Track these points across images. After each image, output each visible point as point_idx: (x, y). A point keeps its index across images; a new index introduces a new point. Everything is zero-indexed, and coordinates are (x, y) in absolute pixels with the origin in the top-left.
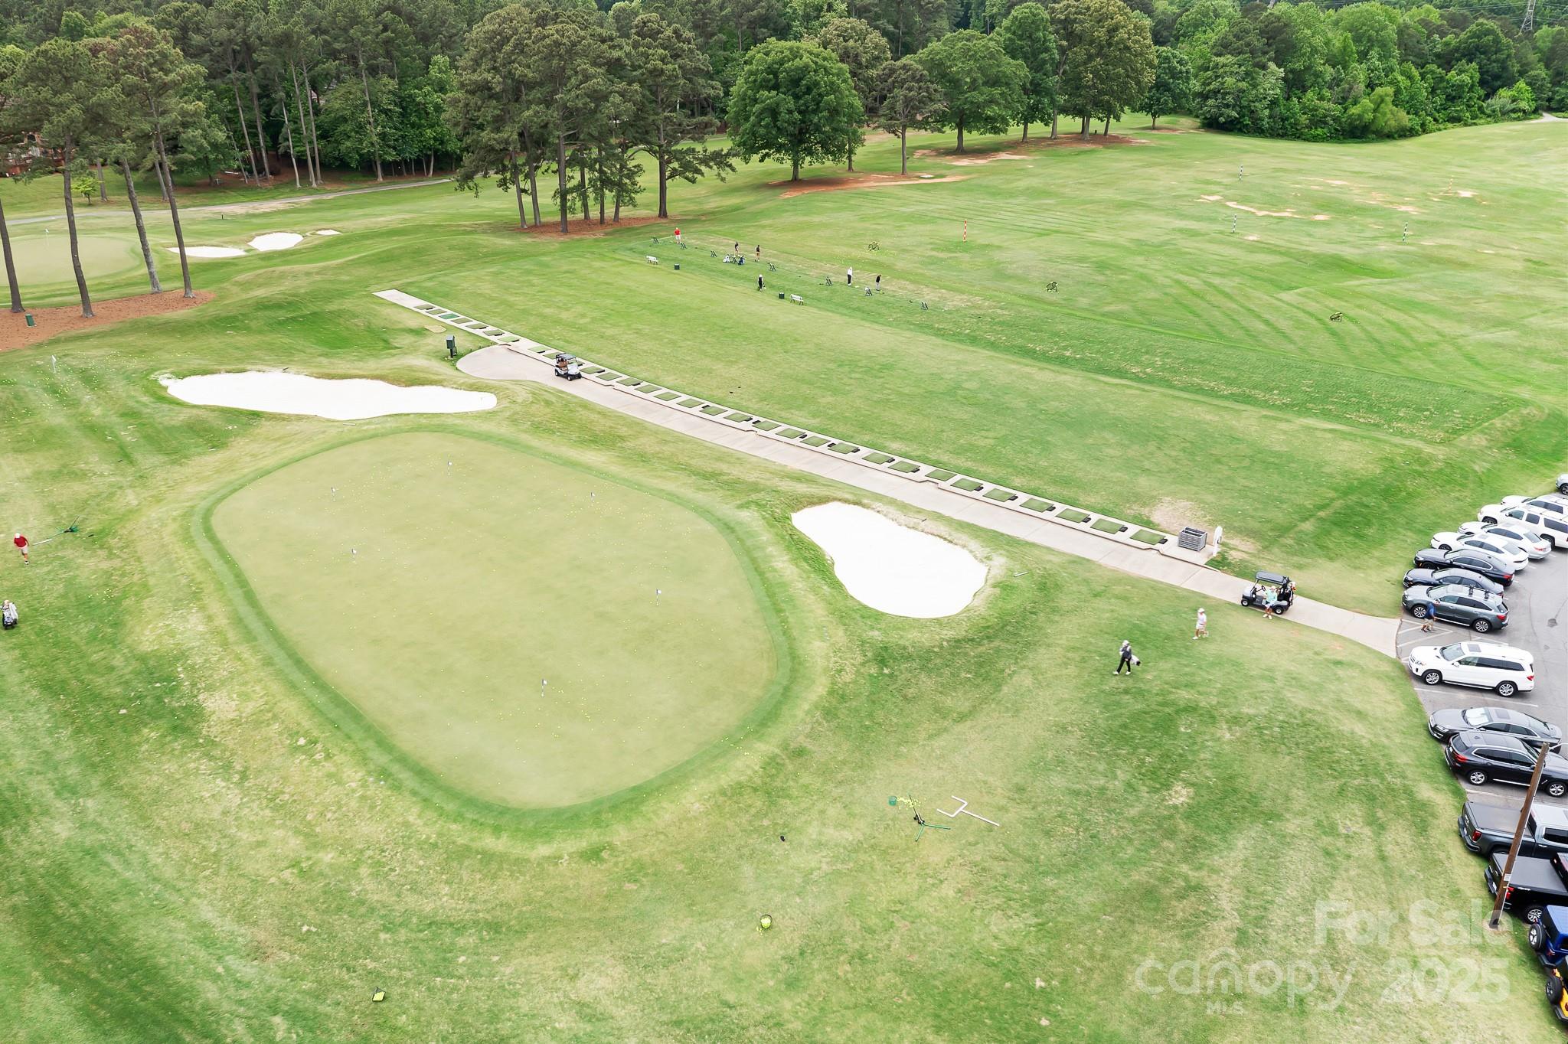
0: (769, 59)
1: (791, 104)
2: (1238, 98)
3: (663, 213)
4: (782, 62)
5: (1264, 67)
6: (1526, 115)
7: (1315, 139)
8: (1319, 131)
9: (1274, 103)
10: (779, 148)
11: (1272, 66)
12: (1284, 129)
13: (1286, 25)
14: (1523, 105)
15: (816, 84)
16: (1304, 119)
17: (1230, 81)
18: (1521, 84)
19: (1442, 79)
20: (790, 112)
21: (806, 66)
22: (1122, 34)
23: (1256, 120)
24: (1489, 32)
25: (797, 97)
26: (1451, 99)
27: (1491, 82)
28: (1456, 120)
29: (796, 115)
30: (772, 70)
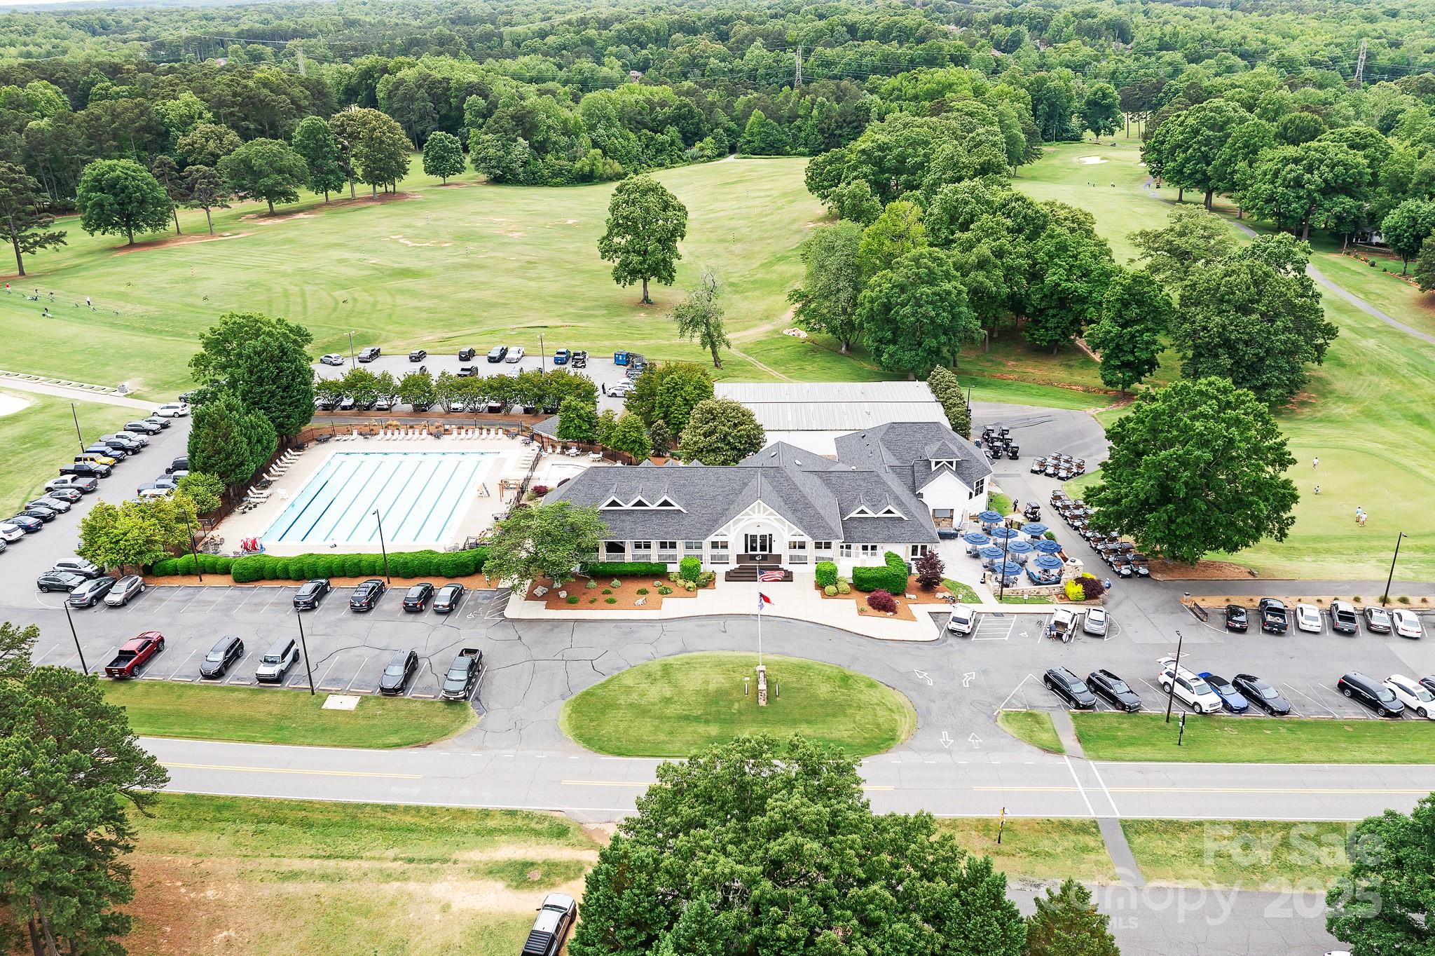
0: (94, 173)
1: (111, 198)
2: (499, 162)
3: (22, 273)
4: (103, 175)
5: (515, 141)
6: (710, 159)
7: (556, 185)
8: (558, 180)
9: (525, 163)
10: (114, 225)
11: (520, 140)
12: (534, 180)
13: (529, 112)
14: (708, 152)
15: (127, 187)
16: (546, 172)
17: (491, 151)
18: (708, 139)
19: (652, 138)
20: (111, 205)
21: (118, 177)
22: (377, 134)
23: (515, 175)
24: (685, 106)
25: (115, 195)
26: (659, 151)
27: (690, 138)
28: (661, 165)
29: (116, 206)
30: (95, 180)
